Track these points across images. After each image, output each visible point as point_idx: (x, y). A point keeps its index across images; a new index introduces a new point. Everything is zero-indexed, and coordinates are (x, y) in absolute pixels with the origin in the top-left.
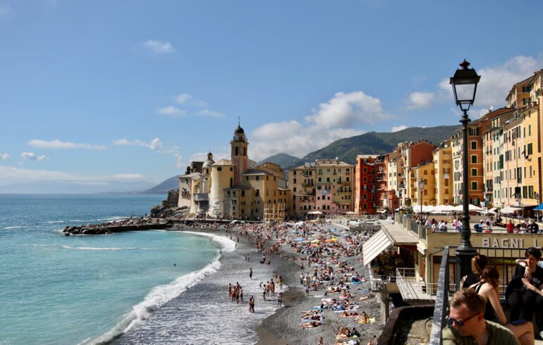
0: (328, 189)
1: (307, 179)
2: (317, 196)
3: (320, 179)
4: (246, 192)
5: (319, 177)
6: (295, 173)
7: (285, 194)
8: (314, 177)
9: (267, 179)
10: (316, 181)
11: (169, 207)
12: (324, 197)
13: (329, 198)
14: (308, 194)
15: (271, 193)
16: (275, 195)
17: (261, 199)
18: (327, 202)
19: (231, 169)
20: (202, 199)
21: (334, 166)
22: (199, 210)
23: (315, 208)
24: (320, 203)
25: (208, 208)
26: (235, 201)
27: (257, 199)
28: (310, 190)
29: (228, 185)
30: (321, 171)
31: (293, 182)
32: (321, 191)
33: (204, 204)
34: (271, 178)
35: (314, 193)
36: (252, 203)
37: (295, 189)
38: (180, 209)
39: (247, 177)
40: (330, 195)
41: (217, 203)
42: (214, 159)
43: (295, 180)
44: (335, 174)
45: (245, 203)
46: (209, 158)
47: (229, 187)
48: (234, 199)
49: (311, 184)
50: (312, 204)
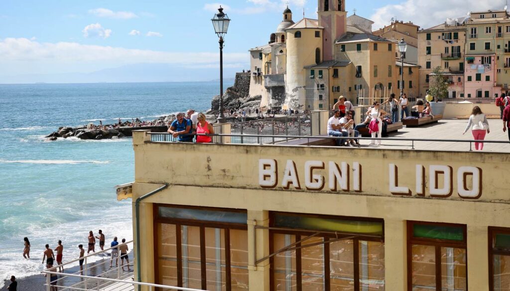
0: (487, 61)
1: (450, 46)
2: (467, 74)
3: (473, 46)
4: (341, 71)
5: (470, 41)
6: (429, 37)
7: (410, 72)
8: (463, 43)
9: (376, 48)
10: (466, 50)
11: (238, 97)
12: (478, 77)
13: (488, 78)
14: (451, 71)
15: (383, 71)
16: (390, 75)
17: (365, 82)
18: (484, 86)
19: (317, 34)
20: (275, 84)
21: (498, 23)
22: (271, 101)
23: (462, 95)
24: (471, 88)
25: (285, 97)
26: (322, 86)
27: (358, 82)
28: (454, 64)
29: (312, 60)
30: (474, 31)
31: (425, 51)
32: (473, 66)
33: (278, 92)
34: (382, 47)
35: (461, 70)
36: (350, 89)
37: (428, 65)
38: (251, 100)
39: (343, 46)
40: (491, 74)
41: (295, 90)
42: (293, 19)
43: (429, 49)
44: (500, 35)
45: (338, 89)
46: (286, 17)
47: (314, 63)
48: (321, 83)
49: (456, 53)
50: (458, 89)
